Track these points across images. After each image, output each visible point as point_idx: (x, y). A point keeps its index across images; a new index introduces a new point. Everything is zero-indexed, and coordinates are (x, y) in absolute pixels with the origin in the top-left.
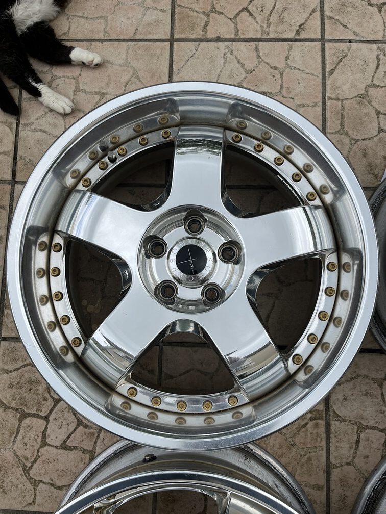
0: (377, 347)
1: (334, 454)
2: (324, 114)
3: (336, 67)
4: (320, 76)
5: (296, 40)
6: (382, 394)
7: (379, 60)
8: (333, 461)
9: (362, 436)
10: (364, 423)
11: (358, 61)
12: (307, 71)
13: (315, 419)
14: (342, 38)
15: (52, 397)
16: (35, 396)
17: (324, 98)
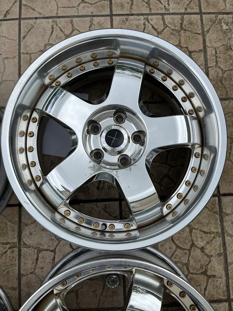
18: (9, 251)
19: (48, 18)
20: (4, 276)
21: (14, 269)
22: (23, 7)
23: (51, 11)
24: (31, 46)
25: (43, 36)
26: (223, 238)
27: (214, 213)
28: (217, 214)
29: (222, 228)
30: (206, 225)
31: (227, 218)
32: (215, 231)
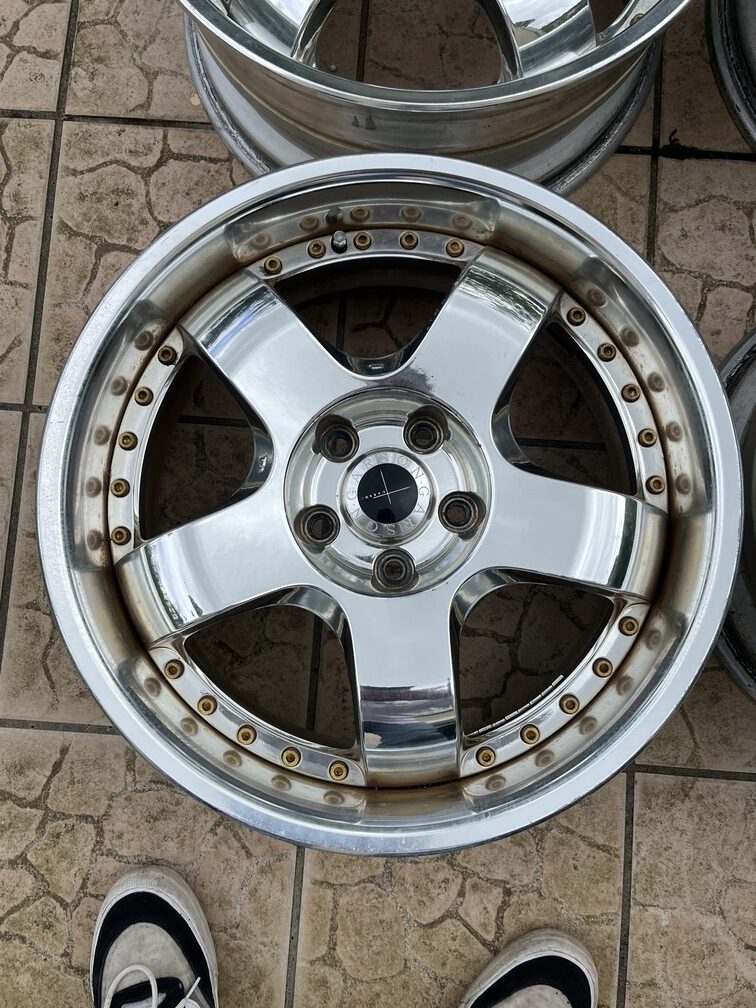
6: (751, 227)
9: (710, 297)
10: (716, 276)
15: (155, 219)
16: (124, 216)
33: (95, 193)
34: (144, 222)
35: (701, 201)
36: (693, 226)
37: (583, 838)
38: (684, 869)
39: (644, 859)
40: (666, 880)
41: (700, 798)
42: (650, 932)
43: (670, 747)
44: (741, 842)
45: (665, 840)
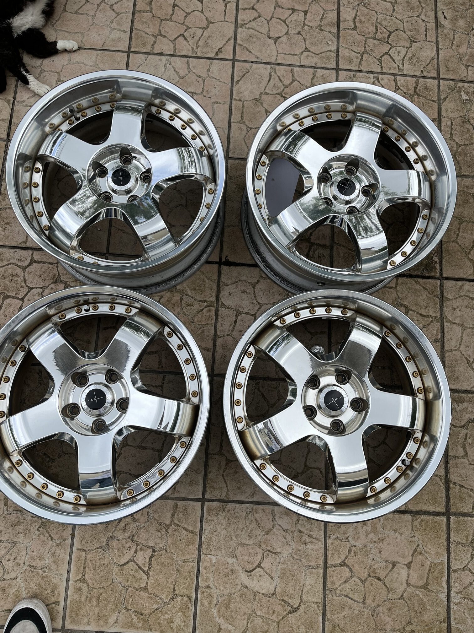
0: (253, 263)
1: (220, 328)
2: (230, 110)
3: (241, 79)
4: (230, 84)
5: (215, 59)
6: (254, 292)
7: (270, 76)
8: (218, 333)
9: (239, 318)
10: (241, 310)
11: (256, 76)
12: (221, 80)
13: (209, 306)
14: (247, 59)
15: (27, 286)
16: (14, 284)
17: (231, 99)
18: (206, 309)
19: (265, 63)
20: (198, 335)
21: (210, 328)
22: (237, 47)
23: (270, 57)
24: (246, 93)
25: (259, 83)
26: (441, 324)
27: (435, 296)
28: (437, 297)
29: (441, 313)
30: (424, 307)
31: (448, 303)
32: (434, 315)
33: (3, 276)
34: (22, 287)
35: (236, 282)
36: (233, 291)
37: (184, 528)
38: (222, 539)
39: (207, 535)
40: (215, 544)
41: (229, 511)
42: (208, 565)
43: (218, 491)
44: (244, 528)
45: (215, 528)
